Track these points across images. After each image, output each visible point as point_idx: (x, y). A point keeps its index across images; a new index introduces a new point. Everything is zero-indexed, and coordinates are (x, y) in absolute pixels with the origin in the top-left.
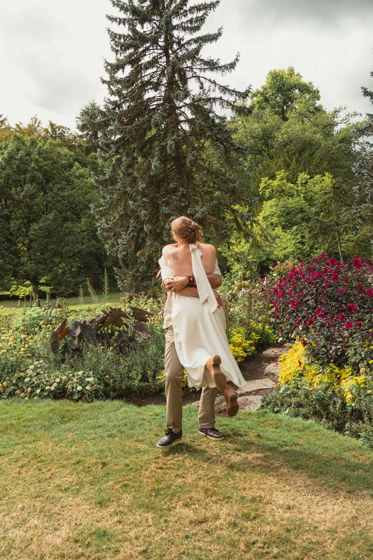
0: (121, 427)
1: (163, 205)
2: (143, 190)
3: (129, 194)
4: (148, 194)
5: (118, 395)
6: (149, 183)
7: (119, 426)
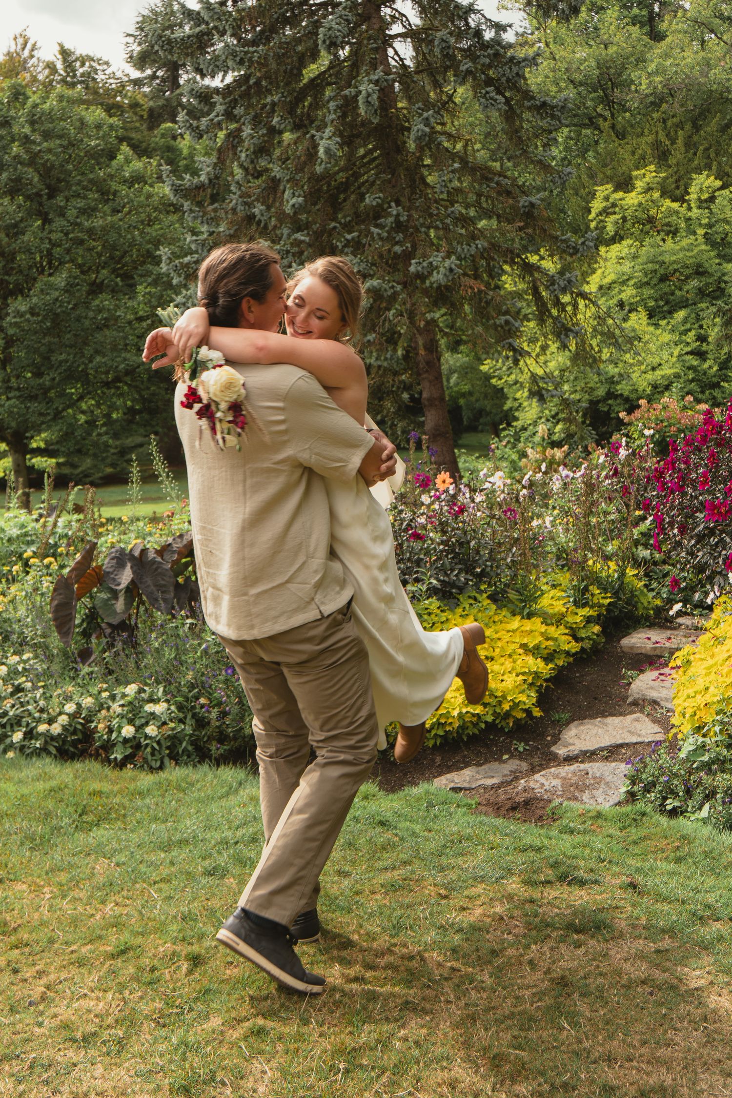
0: (240, 846)
1: (346, 250)
2: (295, 213)
3: (260, 221)
4: (308, 222)
5: (230, 751)
6: (311, 193)
7: (236, 843)
